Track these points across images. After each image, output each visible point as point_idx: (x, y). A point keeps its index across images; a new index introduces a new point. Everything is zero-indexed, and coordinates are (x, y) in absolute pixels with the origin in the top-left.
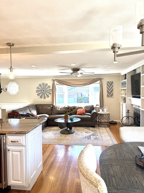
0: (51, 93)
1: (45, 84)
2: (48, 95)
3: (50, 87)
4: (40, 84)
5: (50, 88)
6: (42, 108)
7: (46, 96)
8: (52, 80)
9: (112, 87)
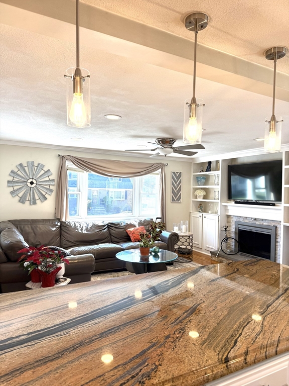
0: (51, 191)
1: (36, 164)
2: (44, 193)
3: (52, 174)
4: (21, 165)
5: (51, 178)
6: (32, 229)
7: (37, 198)
8: (59, 156)
9: (180, 182)
